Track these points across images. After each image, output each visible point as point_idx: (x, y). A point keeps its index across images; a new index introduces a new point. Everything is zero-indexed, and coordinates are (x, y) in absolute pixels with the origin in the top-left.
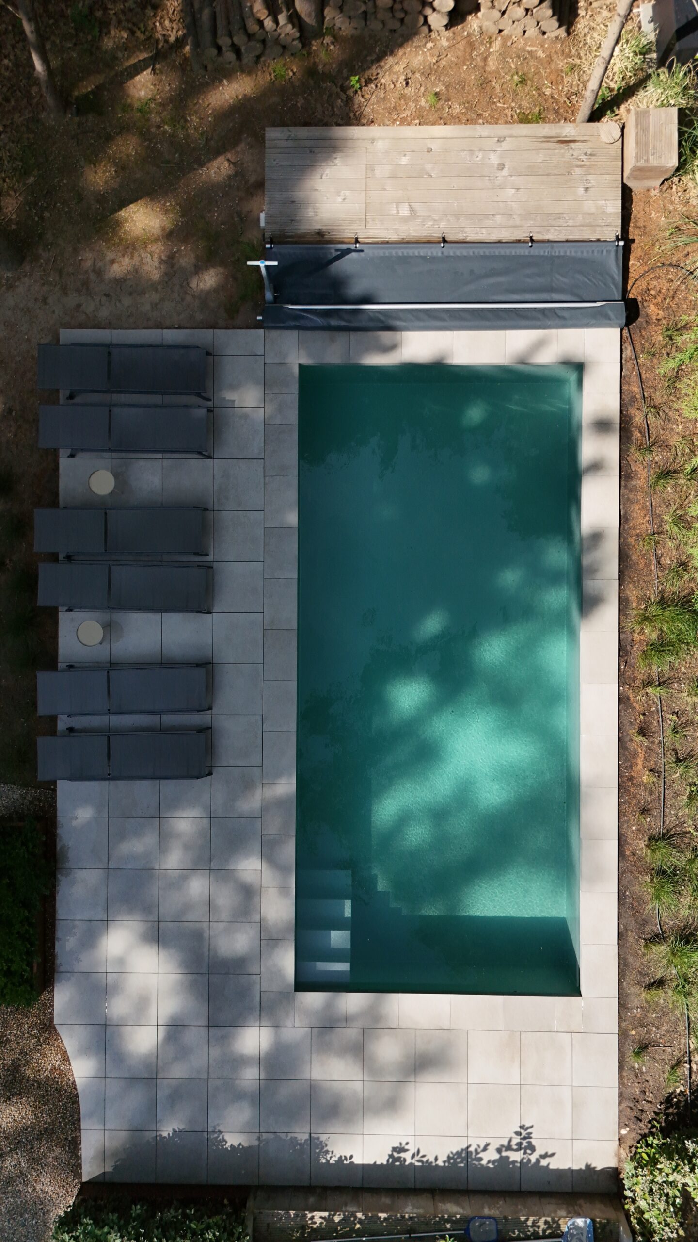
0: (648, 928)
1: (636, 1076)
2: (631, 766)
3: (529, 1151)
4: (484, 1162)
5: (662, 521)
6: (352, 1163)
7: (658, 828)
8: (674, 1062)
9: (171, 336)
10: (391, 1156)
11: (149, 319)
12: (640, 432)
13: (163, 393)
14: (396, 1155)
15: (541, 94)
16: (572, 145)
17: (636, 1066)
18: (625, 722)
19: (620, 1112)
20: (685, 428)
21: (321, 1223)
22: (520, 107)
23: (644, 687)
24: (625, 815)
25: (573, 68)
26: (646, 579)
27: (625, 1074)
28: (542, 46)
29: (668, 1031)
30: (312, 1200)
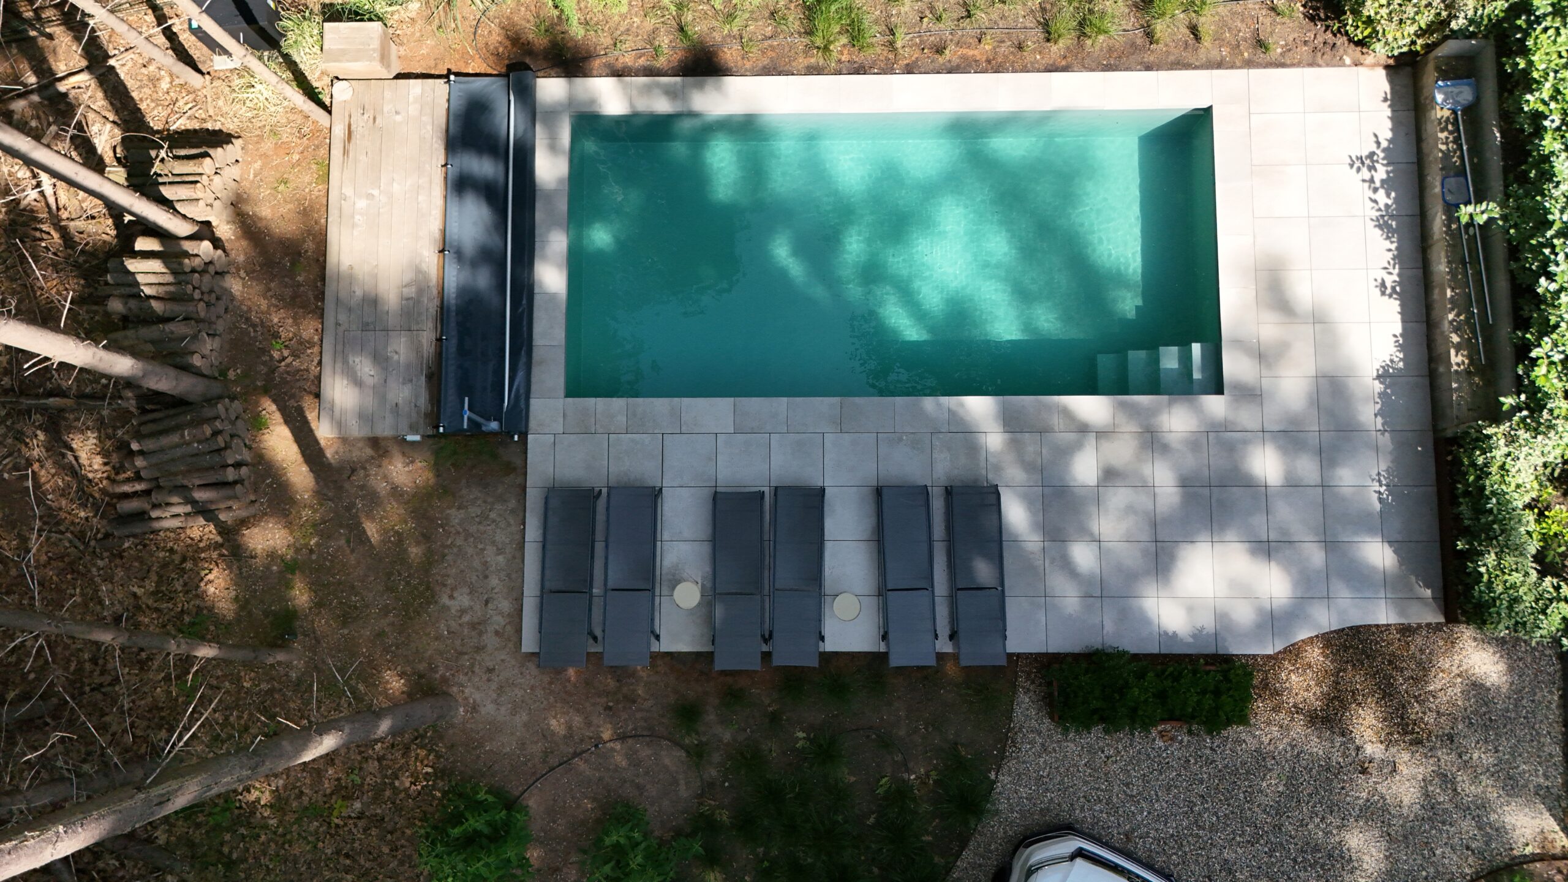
0: (1139, 41)
1: (1290, 50)
2: (976, 61)
3: (1375, 158)
4: (1390, 202)
5: (729, 35)
6: (1401, 335)
7: (1039, 33)
8: (1273, 14)
9: (533, 532)
10: (1390, 296)
11: (514, 557)
12: (640, 57)
13: (593, 541)
14: (1389, 291)
15: (299, 163)
16: (353, 128)
17: (1279, 50)
18: (931, 67)
19: (1328, 65)
20: (636, 15)
21: (1463, 355)
22: (310, 184)
23: (896, 49)
24: (1026, 66)
25: (274, 132)
26: (787, 49)
27: (1288, 62)
28: (250, 163)
29: (1243, 21)
30: (1441, 369)
